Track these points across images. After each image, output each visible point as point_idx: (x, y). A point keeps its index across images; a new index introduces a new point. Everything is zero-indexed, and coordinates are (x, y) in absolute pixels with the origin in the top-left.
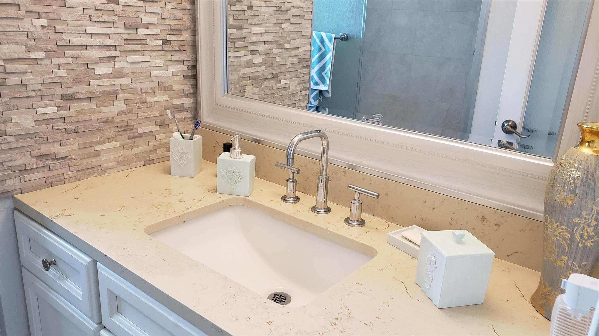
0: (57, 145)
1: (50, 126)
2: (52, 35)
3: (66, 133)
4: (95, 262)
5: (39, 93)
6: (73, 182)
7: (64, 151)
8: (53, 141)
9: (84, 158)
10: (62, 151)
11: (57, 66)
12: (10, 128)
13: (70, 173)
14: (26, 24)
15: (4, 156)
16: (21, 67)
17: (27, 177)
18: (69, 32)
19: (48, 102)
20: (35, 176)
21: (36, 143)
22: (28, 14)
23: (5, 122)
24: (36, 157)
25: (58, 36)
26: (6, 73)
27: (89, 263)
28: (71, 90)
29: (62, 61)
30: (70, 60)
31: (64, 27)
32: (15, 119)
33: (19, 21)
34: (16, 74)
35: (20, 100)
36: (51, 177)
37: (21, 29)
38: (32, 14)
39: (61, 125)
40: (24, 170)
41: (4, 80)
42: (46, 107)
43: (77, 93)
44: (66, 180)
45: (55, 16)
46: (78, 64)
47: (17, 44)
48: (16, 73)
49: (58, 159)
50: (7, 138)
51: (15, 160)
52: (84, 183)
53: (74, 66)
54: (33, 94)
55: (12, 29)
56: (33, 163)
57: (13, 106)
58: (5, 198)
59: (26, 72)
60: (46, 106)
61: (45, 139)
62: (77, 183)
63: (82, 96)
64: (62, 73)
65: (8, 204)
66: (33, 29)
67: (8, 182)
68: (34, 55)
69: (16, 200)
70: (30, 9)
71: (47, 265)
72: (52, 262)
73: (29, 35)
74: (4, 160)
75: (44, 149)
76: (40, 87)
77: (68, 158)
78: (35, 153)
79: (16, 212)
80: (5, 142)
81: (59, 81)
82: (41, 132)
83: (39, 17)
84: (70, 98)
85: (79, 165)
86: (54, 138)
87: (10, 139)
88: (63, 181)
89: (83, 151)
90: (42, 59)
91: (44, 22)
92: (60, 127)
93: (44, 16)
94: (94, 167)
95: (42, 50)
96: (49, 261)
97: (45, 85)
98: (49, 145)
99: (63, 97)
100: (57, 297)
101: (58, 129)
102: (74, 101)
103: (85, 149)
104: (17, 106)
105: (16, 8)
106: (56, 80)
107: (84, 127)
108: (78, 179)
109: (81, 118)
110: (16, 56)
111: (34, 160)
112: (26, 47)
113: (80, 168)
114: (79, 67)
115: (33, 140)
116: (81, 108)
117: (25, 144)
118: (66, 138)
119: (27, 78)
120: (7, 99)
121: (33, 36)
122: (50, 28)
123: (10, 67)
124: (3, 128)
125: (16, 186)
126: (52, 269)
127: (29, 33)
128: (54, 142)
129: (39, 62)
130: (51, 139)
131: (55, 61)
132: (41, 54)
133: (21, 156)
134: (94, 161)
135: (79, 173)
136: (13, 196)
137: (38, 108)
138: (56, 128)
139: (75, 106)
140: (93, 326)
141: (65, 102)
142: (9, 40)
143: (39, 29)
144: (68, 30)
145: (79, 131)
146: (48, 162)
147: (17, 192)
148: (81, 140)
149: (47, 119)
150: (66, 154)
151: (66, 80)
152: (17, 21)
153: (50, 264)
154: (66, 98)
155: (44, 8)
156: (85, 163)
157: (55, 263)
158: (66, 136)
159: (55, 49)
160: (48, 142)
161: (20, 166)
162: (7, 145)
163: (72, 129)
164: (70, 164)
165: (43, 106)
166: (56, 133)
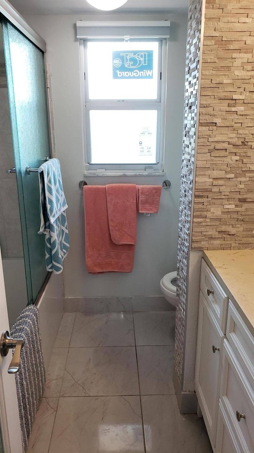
0: (231, 226)
1: (229, 216)
2: (241, 165)
3: (237, 221)
4: (228, 298)
5: (227, 197)
6: (236, 250)
7: (234, 231)
8: (229, 224)
9: (246, 237)
10: (233, 231)
11: (240, 182)
12: (209, 215)
13: (235, 244)
14: (228, 160)
15: (203, 228)
16: (221, 182)
17: (212, 242)
18: (250, 163)
19: (231, 202)
20: (217, 242)
21: (220, 224)
22: (230, 154)
23: (207, 211)
24: (219, 232)
25: (243, 166)
26: (213, 185)
28: (245, 196)
29: (243, 179)
30: (248, 179)
31: (248, 160)
32: (212, 210)
33: (225, 158)
34: (218, 186)
35: (217, 200)
36: (224, 244)
37: (225, 162)
38: (232, 154)
39: (235, 216)
40: (211, 238)
41: (211, 189)
42: (229, 205)
43: (248, 198)
44: (232, 248)
45: (245, 155)
46: (251, 182)
47: (221, 170)
48: (218, 185)
49: (230, 235)
50: (206, 219)
51: (208, 232)
52: (241, 252)
53: (249, 183)
54: (224, 197)
55: (221, 162)
56: (216, 235)
57: (213, 203)
58: (199, 251)
59: (223, 185)
60: (229, 204)
61: (225, 223)
62: (238, 251)
63: (250, 200)
64: (242, 186)
65: (200, 254)
66: (231, 162)
67: (202, 242)
68: (228, 176)
69: (204, 253)
70: (231, 151)
73: (228, 165)
74: (203, 231)
75: (223, 228)
76: (228, 194)
77: (236, 235)
78: (218, 230)
79: (203, 259)
80: (205, 221)
81: (239, 191)
82: (224, 219)
83: (236, 155)
84: (244, 201)
85: (241, 240)
86: (230, 223)
87: (208, 220)
88: (230, 248)
89: (245, 233)
90: (232, 178)
91: (237, 158)
92: (234, 217)
93: (238, 154)
94: (250, 244)
95: (233, 173)
96: (210, 291)
97: (231, 192)
98: (226, 226)
99: (240, 200)
100: (210, 312)
101: (233, 218)
102: (245, 202)
103: (247, 232)
104: (214, 203)
105: (225, 151)
106: (237, 190)
107: (248, 219)
108: (239, 249)
109: (247, 213)
110: (220, 177)
111: (217, 233)
112: (226, 172)
113: (241, 242)
115: (219, 222)
116: (248, 207)
117: (214, 224)
118: (237, 224)
119: (222, 188)
120: (210, 199)
121: (230, 166)
122: (240, 161)
123: (215, 183)
124: (205, 214)
125: (206, 245)
126: (211, 295)
127: (228, 164)
128: (230, 225)
129: (231, 180)
130: (228, 223)
131: (239, 179)
132: (232, 176)
133: (211, 230)
134: (251, 240)
135: (240, 245)
136: (203, 251)
137: (225, 205)
138: (232, 217)
139: (245, 206)
141: (240, 203)
142: (218, 168)
143: (234, 162)
144: (250, 162)
145: (245, 220)
146: (224, 236)
147: (205, 249)
148: (245, 226)
149: (228, 212)
150: (235, 233)
151: (243, 190)
152: (223, 158)
153: (210, 293)
154: (241, 201)
155: (239, 150)
156: (245, 240)
157: (213, 293)
158: (237, 223)
159: (241, 172)
160: (226, 225)
161: (209, 235)
162: (205, 223)
163: (241, 219)
164: (236, 239)
165: (228, 204)
166: (231, 220)
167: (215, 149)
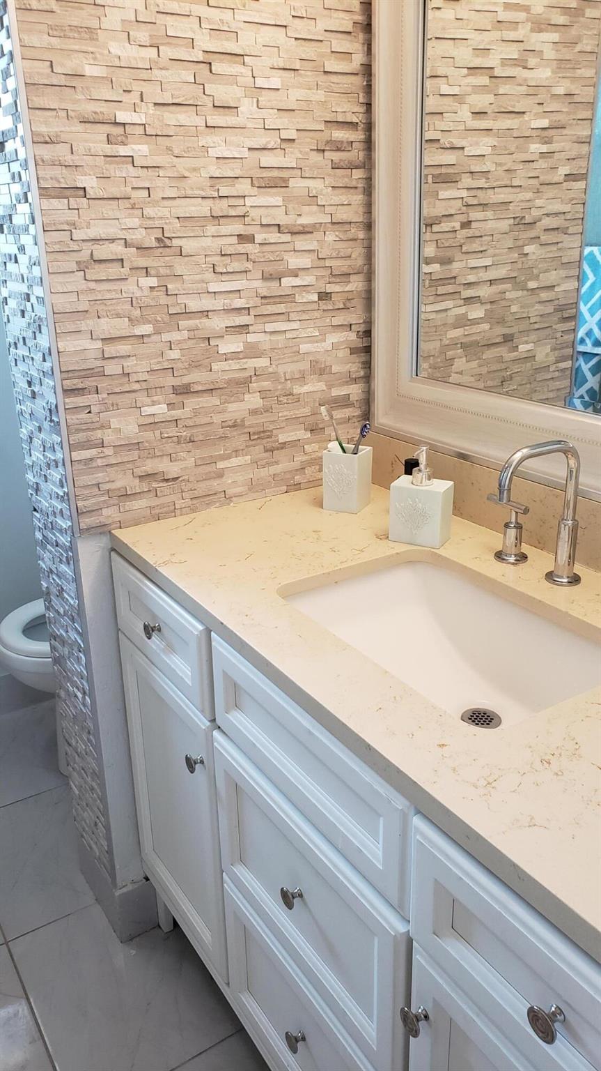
0: (166, 459)
1: (157, 433)
2: (163, 300)
3: (179, 443)
4: (208, 631)
5: (144, 385)
6: (187, 514)
7: (176, 470)
8: (161, 454)
9: (204, 480)
10: (172, 469)
11: (169, 344)
12: (109, 437)
13: (183, 501)
14: (130, 288)
15: (100, 475)
16: (123, 348)
17: (129, 505)
18: (184, 292)
19: (155, 398)
20: (139, 504)
21: (139, 458)
22: (134, 271)
23: (102, 427)
24: (140, 477)
25: (170, 300)
26: (104, 358)
27: (201, 631)
28: (186, 380)
29: (175, 336)
30: (185, 334)
31: (178, 286)
32: (115, 424)
33: (123, 283)
34: (116, 359)
35: (121, 396)
36: (158, 506)
37: (124, 295)
38: (138, 271)
39: (172, 431)
40: (125, 496)
41: (102, 369)
42: (153, 405)
43: (193, 383)
44: (178, 512)
45: (168, 272)
46: (195, 341)
47: (118, 316)
48: (117, 357)
49: (167, 480)
50: (105, 450)
51: (113, 481)
52: (202, 516)
53: (190, 343)
54: (136, 386)
55: (113, 295)
56: (135, 485)
57: (113, 405)
58: (101, 533)
59: (129, 356)
60: (154, 403)
61: (151, 451)
62: (192, 515)
63: (200, 388)
64: (175, 354)
65: (104, 542)
66: (138, 294)
67: (104, 511)
68: (139, 330)
69: (113, 538)
70: (135, 265)
71: (149, 631)
72: (155, 627)
73: (134, 302)
74: (100, 481)
75: (149, 466)
76: (144, 376)
77: (180, 479)
78: (138, 472)
79: (112, 553)
80: (101, 455)
81: (170, 366)
82: (147, 442)
83: (147, 274)
84: (184, 391)
85: (195, 490)
86: (163, 451)
87: (109, 451)
88: (173, 512)
89: (201, 470)
90: (149, 336)
91: (153, 281)
92: (170, 435)
93: (152, 272)
94: (215, 494)
95: (150, 322)
96: (152, 625)
97: (153, 372)
98: (156, 460)
99: (178, 391)
100: (159, 677)
101: (168, 437)
102: (190, 395)
103: (204, 467)
104: (117, 405)
105: (119, 264)
106: (166, 365)
107: (203, 434)
108: (194, 511)
109: (198, 421)
110: (118, 334)
111: (137, 480)
112: (130, 320)
113: (196, 494)
114: (196, 344)
115: (136, 453)
116: (199, 405)
117: (125, 459)
118: (179, 450)
119: (130, 364)
120: (105, 396)
121: (138, 303)
122: (161, 288)
123: (111, 350)
124: (99, 436)
125: (114, 517)
126: (155, 637)
127: (134, 299)
128: (163, 455)
129: (146, 340)
130: (159, 451)
131: (166, 337)
132: (146, 329)
133: (120, 476)
134: (215, 484)
135: (195, 502)
136: (110, 532)
137: (143, 407)
138: (166, 435)
139: (192, 403)
140: (204, 723)
141: (178, 396)
142: (109, 310)
143: (146, 292)
144: (184, 290)
145: (196, 440)
146: (155, 485)
147: (114, 525)
148: (198, 453)
149: (155, 423)
150: (178, 474)
151: (180, 365)
152: (118, 283)
153: (153, 631)
154: (179, 392)
155: (153, 260)
156: (203, 488)
157: (159, 630)
158: (178, 448)
159: (167, 318)
160: (154, 457)
161: (119, 489)
162: (104, 460)
163: (186, 437)
164: (183, 488)
165: (150, 403)
166: (166, 443)
167: (94, 261)
